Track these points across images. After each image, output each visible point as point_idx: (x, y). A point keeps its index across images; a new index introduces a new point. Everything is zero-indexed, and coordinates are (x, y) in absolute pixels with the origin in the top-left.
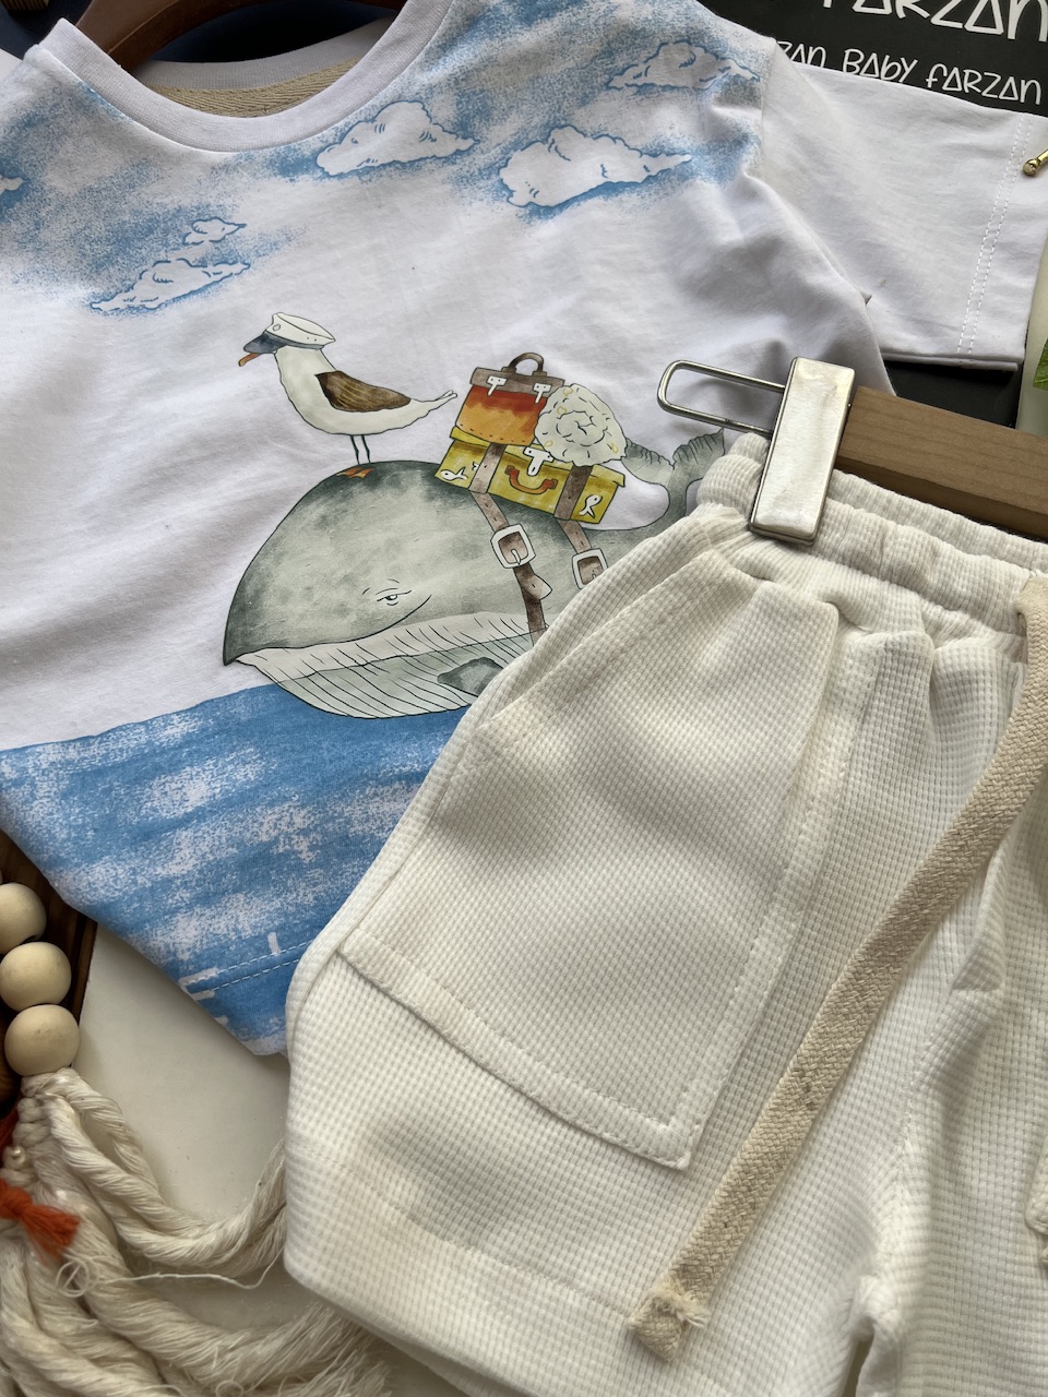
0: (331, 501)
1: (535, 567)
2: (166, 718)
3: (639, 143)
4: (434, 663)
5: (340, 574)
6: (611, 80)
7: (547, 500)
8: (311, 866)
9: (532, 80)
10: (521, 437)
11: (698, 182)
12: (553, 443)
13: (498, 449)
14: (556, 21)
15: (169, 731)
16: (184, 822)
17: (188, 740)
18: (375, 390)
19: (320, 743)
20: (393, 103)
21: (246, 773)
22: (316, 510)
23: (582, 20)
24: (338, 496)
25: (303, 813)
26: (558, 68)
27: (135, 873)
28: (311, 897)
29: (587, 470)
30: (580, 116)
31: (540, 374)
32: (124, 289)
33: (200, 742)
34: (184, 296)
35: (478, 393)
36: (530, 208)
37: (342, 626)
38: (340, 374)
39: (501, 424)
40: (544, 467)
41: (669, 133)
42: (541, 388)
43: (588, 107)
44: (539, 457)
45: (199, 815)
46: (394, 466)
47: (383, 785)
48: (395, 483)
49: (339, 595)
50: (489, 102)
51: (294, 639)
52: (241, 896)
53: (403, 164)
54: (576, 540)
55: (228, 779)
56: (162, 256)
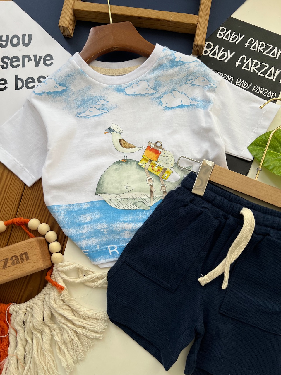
0: (118, 165)
1: (153, 186)
2: (84, 203)
3: (190, 97)
4: (132, 200)
5: (118, 181)
6: (186, 82)
7: (158, 173)
8: (106, 234)
9: (171, 80)
10: (155, 159)
11: (200, 109)
12: (161, 162)
14: (178, 68)
15: (85, 206)
16: (86, 224)
17: (88, 208)
19: (110, 212)
20: (142, 80)
21: (98, 216)
23: (183, 69)
24: (120, 165)
25: (106, 225)
26: (176, 78)
27: (76, 231)
28: (105, 239)
32: (83, 112)
33: (90, 209)
34: (95, 116)
36: (165, 107)
37: (117, 191)
38: (123, 140)
39: (152, 155)
40: (159, 167)
41: (196, 96)
43: (181, 87)
45: (88, 223)
46: (131, 160)
47: (120, 222)
48: (131, 164)
50: (161, 83)
52: (94, 238)
53: (142, 95)
54: (162, 182)
55: (94, 217)
56: (91, 106)
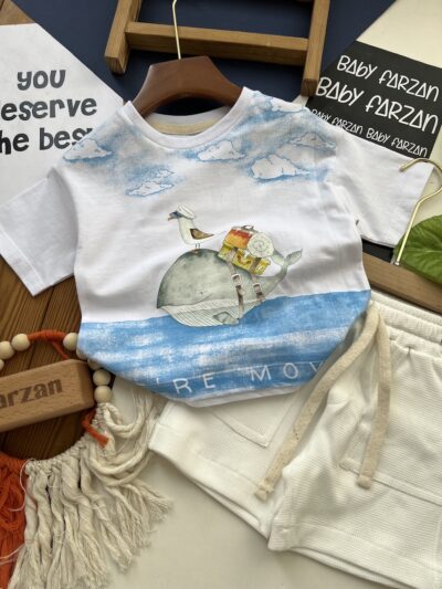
30: (279, 151)
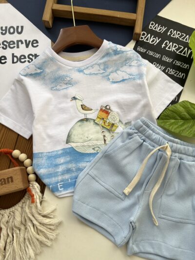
13: (103, 119)
18: (88, 108)
22: (79, 124)
29: (114, 124)
31: (109, 109)
35: (101, 110)
42: (109, 111)
44: (108, 121)
49: (81, 136)
51: (75, 141)
